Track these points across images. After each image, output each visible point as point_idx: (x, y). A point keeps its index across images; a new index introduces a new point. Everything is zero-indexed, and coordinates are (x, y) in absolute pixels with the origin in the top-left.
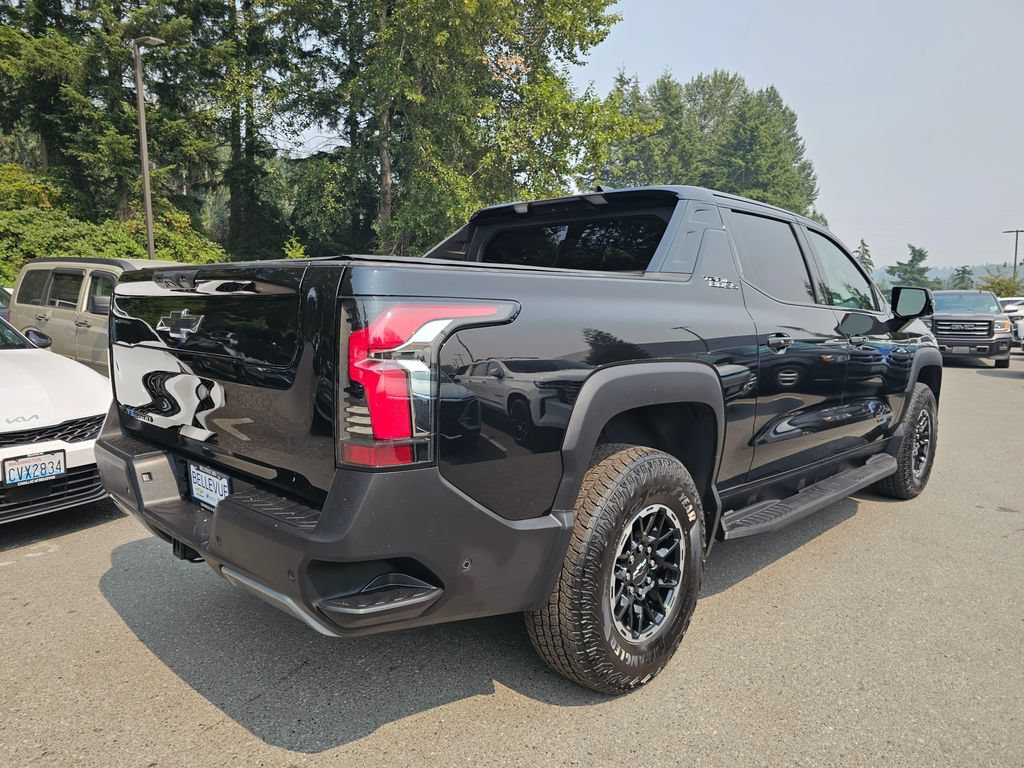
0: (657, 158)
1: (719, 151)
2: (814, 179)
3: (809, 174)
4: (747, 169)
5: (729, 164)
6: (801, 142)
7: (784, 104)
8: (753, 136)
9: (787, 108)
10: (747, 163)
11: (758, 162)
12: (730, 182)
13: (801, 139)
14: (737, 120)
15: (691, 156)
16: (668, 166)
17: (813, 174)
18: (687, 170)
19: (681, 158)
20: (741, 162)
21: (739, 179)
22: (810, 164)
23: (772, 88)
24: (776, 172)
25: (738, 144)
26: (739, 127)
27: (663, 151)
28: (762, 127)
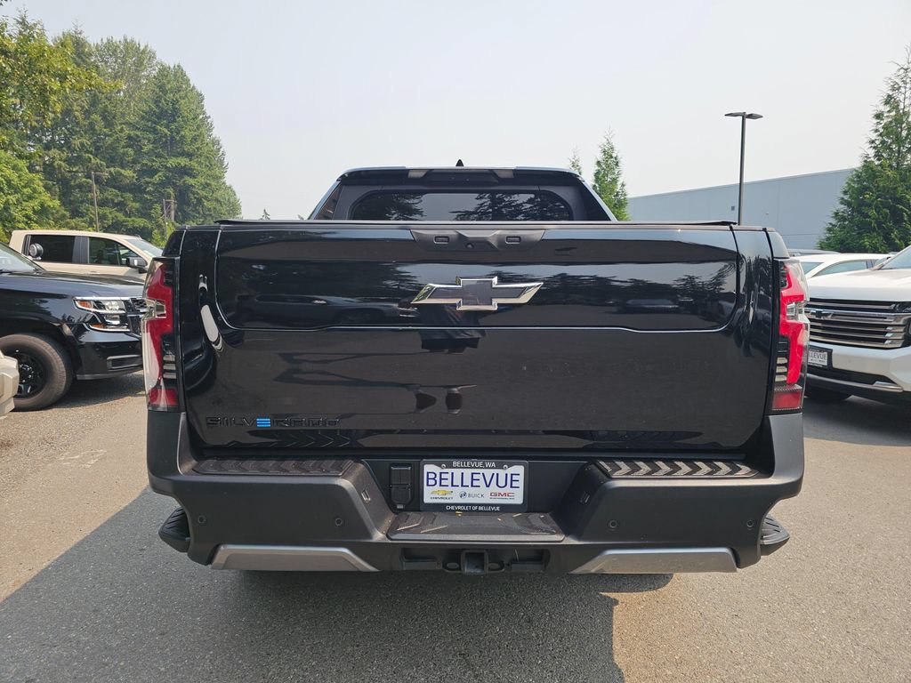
0: (77, 113)
1: (143, 118)
2: (223, 154)
3: (219, 149)
4: (172, 137)
5: (155, 131)
6: (209, 120)
7: (192, 83)
8: (174, 109)
9: (194, 87)
10: (172, 132)
11: (183, 133)
12: (156, 148)
13: (209, 117)
14: (157, 90)
15: (114, 117)
16: (91, 124)
17: (222, 150)
18: (111, 131)
19: (104, 118)
20: (166, 130)
21: (164, 146)
22: (219, 141)
23: (178, 66)
24: (198, 144)
25: (161, 113)
26: (160, 97)
27: (83, 107)
28: (183, 101)
